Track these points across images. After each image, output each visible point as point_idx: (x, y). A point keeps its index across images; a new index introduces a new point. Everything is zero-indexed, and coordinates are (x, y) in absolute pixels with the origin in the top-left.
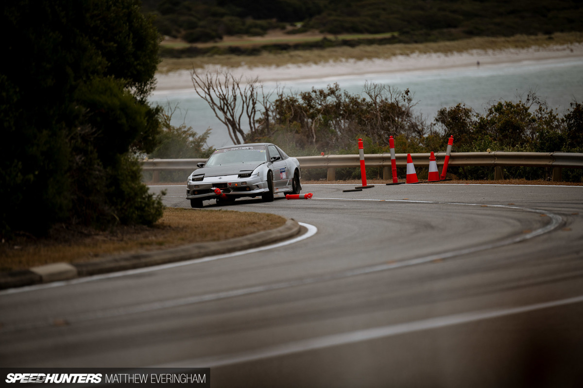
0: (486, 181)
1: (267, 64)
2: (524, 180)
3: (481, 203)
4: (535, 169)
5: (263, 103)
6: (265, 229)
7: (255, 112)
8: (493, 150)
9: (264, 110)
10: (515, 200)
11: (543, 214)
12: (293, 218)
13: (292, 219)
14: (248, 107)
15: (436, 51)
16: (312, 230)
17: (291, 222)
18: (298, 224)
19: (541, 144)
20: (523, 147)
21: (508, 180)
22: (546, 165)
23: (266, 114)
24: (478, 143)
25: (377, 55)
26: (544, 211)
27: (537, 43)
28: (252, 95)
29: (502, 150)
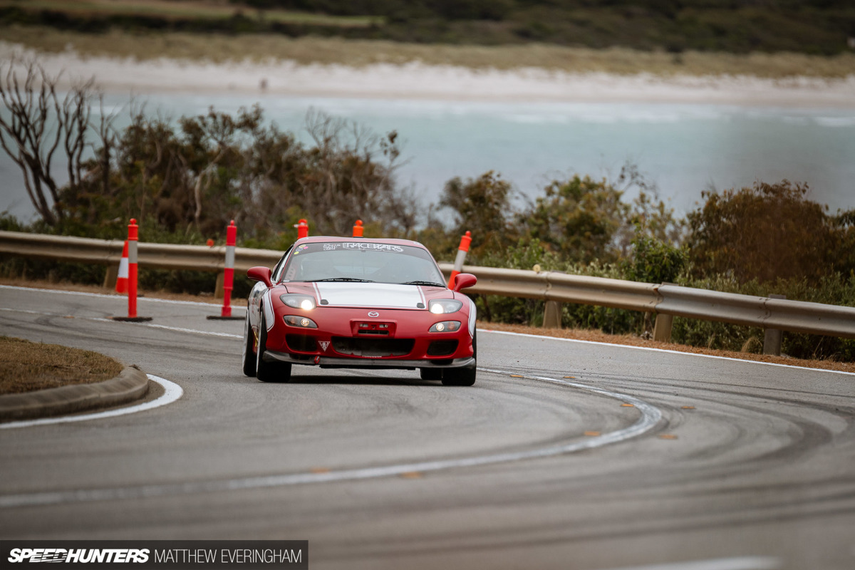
0: (526, 328)
1: (118, 53)
2: (600, 332)
3: (511, 370)
4: (622, 313)
5: (99, 130)
6: (76, 381)
7: (82, 146)
8: (545, 267)
9: (100, 144)
10: (577, 370)
11: (627, 402)
12: (137, 364)
13: (135, 367)
14: (69, 134)
15: (457, 62)
16: (173, 392)
17: (133, 371)
18: (146, 377)
19: (639, 266)
20: (604, 269)
21: (568, 331)
22: (645, 309)
23: (105, 152)
24: (518, 251)
25: (340, 60)
26: (629, 397)
27: (651, 67)
28: (79, 112)
29: (564, 269)
